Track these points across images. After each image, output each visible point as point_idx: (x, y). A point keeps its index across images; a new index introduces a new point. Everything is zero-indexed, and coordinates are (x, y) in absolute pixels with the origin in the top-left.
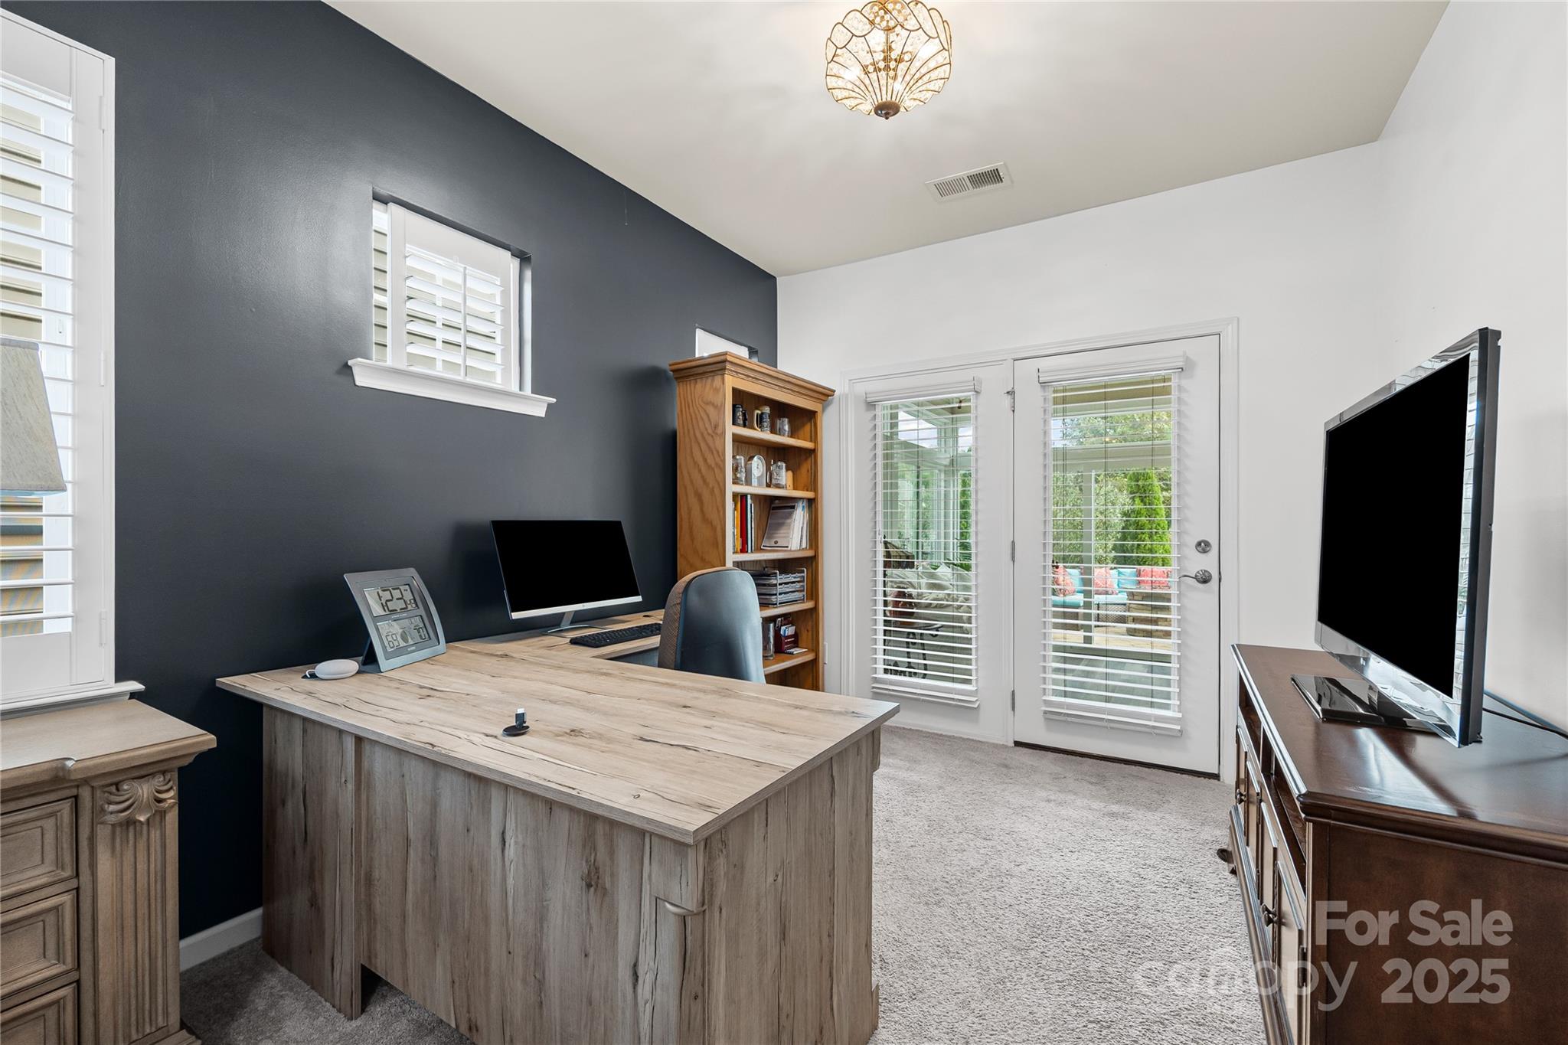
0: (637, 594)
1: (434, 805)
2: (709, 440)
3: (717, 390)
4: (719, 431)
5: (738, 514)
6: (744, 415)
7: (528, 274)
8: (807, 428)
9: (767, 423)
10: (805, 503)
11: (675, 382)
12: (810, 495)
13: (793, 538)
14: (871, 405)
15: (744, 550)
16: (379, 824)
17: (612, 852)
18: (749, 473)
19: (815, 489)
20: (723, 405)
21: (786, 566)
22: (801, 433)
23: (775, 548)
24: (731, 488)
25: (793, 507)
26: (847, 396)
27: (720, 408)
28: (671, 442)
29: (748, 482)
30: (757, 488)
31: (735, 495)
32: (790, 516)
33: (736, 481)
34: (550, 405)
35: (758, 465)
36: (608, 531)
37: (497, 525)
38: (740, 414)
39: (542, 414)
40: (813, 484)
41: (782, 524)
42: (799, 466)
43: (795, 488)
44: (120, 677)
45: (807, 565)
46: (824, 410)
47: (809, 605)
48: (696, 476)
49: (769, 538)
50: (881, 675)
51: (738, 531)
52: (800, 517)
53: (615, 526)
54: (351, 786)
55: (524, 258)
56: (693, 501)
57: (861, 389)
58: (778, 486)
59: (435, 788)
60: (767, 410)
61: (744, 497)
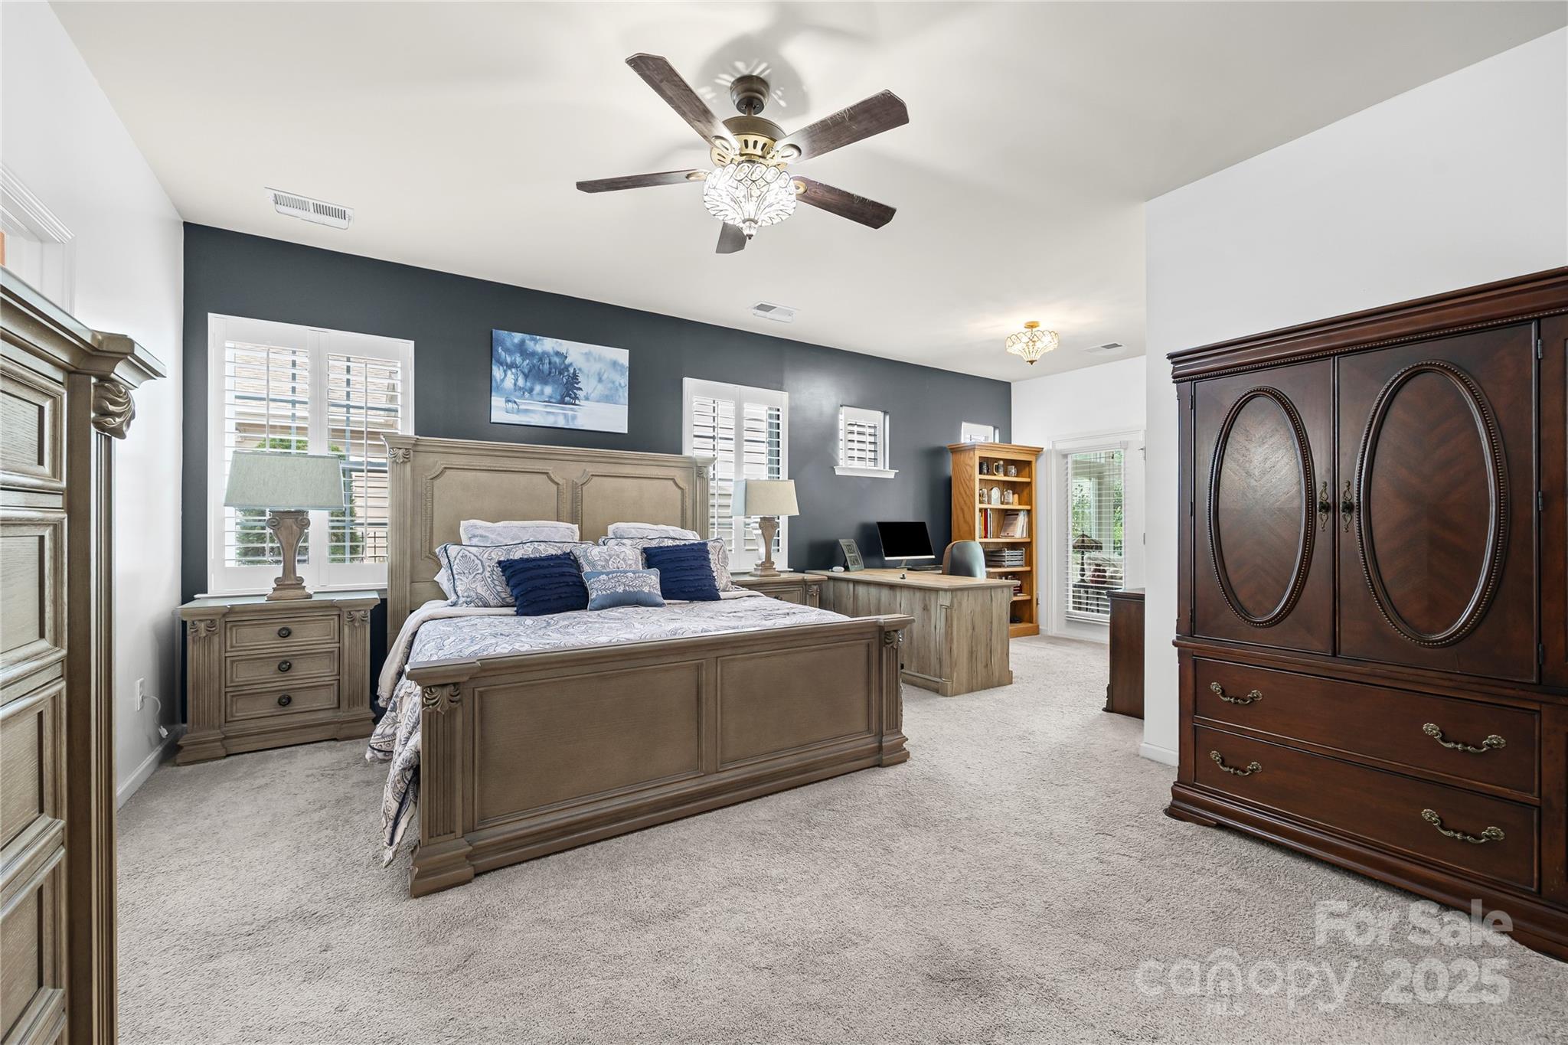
0: (932, 554)
1: (879, 601)
2: (967, 482)
3: (971, 458)
4: (972, 478)
5: (983, 519)
6: (988, 466)
7: (888, 418)
8: (1027, 469)
9: (1001, 470)
10: (1025, 512)
11: (951, 455)
12: (1028, 507)
13: (1018, 531)
14: (1065, 456)
15: (986, 537)
16: (860, 608)
17: (930, 600)
18: (989, 497)
19: (1031, 505)
20: (974, 465)
21: (1013, 546)
22: (1023, 473)
23: (1008, 536)
24: (978, 506)
25: (1018, 514)
26: (1051, 451)
27: (973, 467)
28: (948, 483)
29: (989, 503)
30: (996, 504)
31: (981, 510)
32: (1016, 519)
33: (981, 502)
34: (896, 473)
35: (996, 493)
36: (920, 526)
37: (880, 524)
38: (985, 467)
39: (893, 477)
40: (1030, 502)
41: (1011, 524)
42: (1022, 491)
43: (1020, 504)
44: (789, 567)
45: (1026, 547)
46: (1037, 460)
47: (1028, 569)
48: (961, 500)
49: (1005, 531)
50: (1071, 610)
51: (982, 527)
52: (1022, 520)
53: (922, 525)
54: (851, 599)
55: (885, 413)
56: (959, 512)
57: (1060, 446)
58: (1008, 503)
59: (880, 596)
60: (1001, 462)
61: (986, 510)
